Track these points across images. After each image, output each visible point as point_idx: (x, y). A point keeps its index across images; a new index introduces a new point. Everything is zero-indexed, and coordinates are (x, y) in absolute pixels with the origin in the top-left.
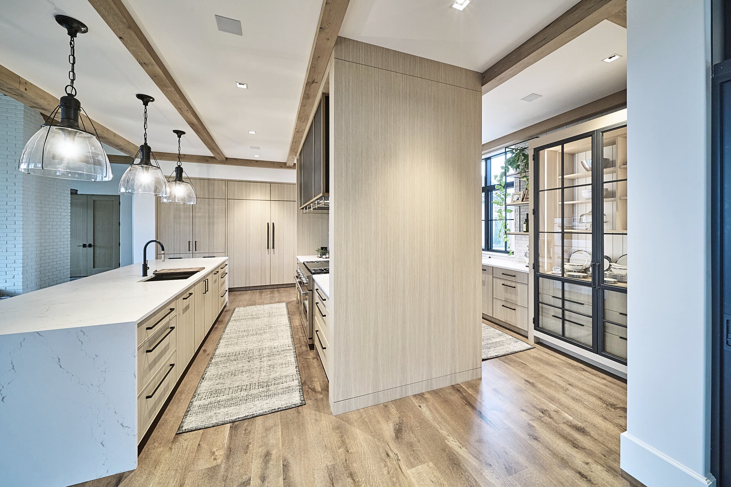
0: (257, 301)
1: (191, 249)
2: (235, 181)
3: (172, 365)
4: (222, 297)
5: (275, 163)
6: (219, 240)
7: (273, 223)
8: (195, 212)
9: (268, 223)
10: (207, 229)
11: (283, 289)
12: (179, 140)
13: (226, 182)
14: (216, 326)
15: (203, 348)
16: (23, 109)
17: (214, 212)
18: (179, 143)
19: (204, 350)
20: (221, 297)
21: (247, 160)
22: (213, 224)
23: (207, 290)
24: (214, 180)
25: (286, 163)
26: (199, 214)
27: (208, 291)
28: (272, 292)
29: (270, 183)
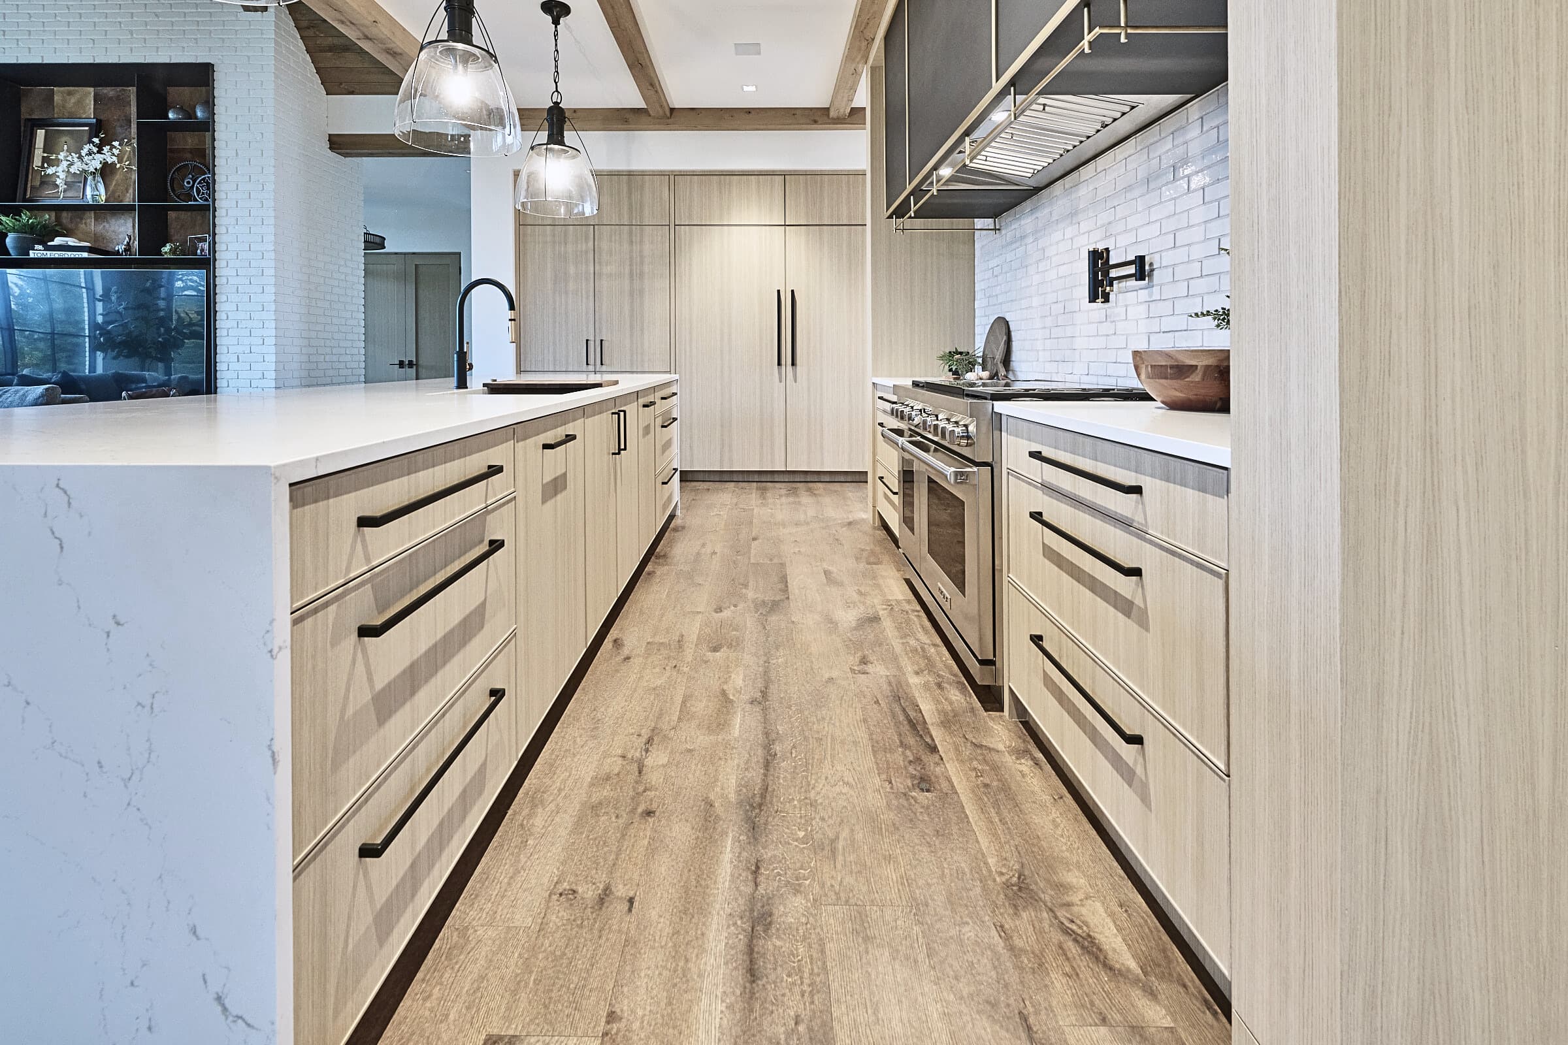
0: (755, 511)
1: (591, 361)
2: (693, 174)
3: (497, 694)
4: (666, 483)
5: (798, 112)
6: (655, 339)
7: (793, 291)
8: (600, 263)
9: (779, 291)
10: (627, 308)
11: (820, 485)
12: (556, 31)
13: (672, 178)
14: (649, 568)
15: (613, 633)
16: (273, 36)
17: (642, 263)
18: (556, 40)
19: (615, 641)
20: (663, 483)
21: (722, 109)
22: (641, 292)
23: (622, 447)
24: (643, 174)
25: (828, 109)
26: (609, 268)
27: (625, 449)
28: (794, 492)
29: (784, 174)
